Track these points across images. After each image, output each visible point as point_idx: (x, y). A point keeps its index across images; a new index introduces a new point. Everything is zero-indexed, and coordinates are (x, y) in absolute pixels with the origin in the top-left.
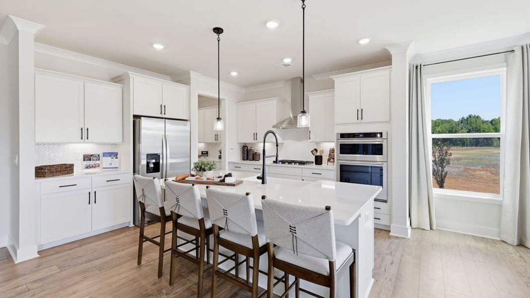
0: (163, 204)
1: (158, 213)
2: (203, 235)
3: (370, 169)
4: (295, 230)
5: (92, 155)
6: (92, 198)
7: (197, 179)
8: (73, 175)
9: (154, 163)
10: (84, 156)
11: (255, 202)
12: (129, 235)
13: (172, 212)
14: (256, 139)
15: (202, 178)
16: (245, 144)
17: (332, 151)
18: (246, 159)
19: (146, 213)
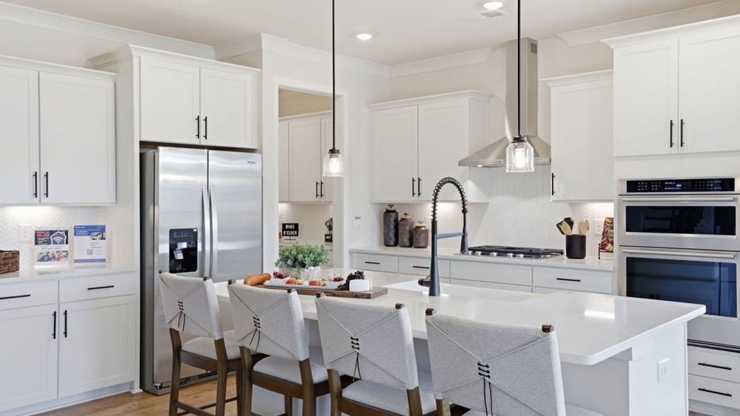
0: (222, 335)
1: (212, 354)
2: (308, 393)
3: (717, 269)
4: (488, 372)
5: (52, 232)
6: (59, 324)
7: (288, 282)
8: (18, 276)
9: (184, 251)
10: (36, 232)
11: (413, 325)
12: (135, 410)
13: (242, 348)
14: (419, 194)
15: (300, 281)
16: (391, 206)
17: (609, 224)
18: (392, 243)
19: (182, 355)
